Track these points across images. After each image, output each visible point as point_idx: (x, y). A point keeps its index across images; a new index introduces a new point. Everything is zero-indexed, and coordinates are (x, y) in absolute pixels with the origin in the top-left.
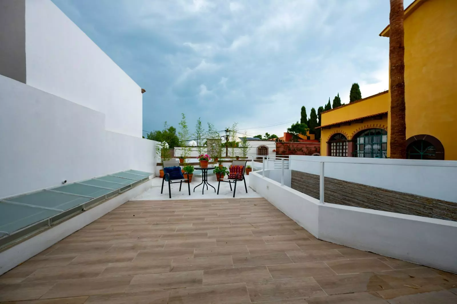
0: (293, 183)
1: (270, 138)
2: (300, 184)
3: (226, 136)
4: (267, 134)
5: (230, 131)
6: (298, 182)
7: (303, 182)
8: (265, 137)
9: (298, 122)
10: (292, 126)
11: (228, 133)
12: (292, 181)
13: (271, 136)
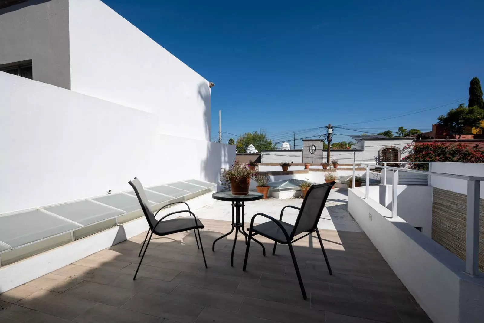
0: (435, 210)
1: (406, 135)
2: (451, 213)
3: (327, 135)
4: (401, 129)
5: (333, 127)
6: (446, 209)
7: (457, 211)
8: (397, 133)
9: (461, 105)
10: (449, 114)
11: (330, 131)
12: (434, 207)
13: (408, 131)
